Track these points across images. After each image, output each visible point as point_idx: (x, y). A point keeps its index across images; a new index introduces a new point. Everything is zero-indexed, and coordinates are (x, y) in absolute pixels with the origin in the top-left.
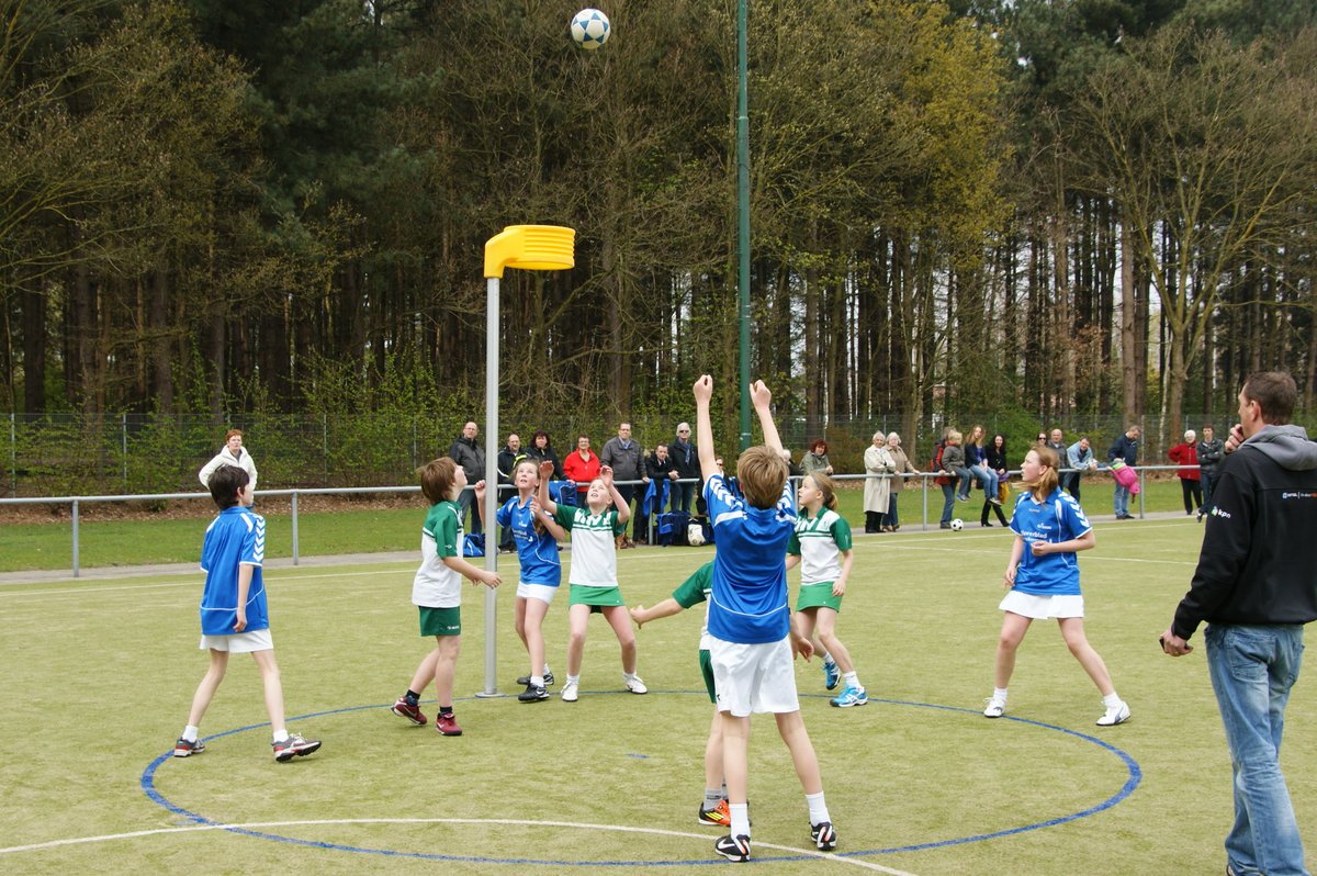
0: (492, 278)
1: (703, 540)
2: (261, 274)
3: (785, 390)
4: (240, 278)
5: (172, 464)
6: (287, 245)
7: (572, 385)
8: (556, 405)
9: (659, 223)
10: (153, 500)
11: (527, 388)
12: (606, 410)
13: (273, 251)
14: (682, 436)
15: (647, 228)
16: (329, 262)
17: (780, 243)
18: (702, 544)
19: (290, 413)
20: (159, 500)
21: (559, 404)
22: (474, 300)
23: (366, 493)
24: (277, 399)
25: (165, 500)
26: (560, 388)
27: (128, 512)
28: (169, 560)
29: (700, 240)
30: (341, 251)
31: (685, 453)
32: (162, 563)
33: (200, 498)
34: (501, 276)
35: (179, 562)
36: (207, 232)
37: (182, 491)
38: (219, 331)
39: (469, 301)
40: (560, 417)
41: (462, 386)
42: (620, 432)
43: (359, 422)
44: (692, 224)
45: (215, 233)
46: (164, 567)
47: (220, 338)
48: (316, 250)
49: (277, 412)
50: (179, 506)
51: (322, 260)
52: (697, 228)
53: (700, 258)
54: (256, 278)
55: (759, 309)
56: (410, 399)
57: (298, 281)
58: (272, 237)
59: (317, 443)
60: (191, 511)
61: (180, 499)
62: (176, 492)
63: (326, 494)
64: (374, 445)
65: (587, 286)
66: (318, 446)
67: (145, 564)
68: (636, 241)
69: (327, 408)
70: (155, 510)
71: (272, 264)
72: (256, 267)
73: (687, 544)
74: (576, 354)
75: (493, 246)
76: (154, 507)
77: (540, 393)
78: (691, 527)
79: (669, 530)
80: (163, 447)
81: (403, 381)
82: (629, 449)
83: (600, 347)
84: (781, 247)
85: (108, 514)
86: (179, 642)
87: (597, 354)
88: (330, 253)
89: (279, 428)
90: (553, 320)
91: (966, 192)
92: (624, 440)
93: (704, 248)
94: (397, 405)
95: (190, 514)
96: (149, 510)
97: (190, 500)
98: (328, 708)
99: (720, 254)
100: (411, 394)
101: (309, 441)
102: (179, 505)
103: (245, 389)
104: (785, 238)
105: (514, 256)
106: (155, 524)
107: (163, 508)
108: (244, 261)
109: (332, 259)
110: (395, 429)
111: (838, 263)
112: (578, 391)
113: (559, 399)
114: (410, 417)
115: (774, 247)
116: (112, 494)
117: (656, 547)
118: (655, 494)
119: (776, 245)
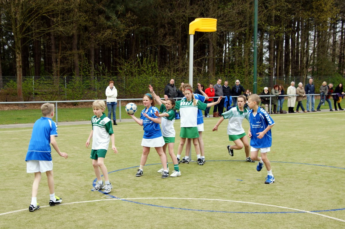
0: (191, 34)
2: (106, 34)
4: (99, 36)
5: (80, 91)
6: (113, 25)
9: (226, 17)
11: (185, 68)
13: (109, 27)
14: (237, 84)
17: (264, 23)
19: (114, 76)
20: (76, 102)
22: (170, 41)
24: (110, 72)
25: (78, 102)
27: (67, 106)
29: (239, 22)
30: (129, 27)
33: (88, 102)
34: (194, 34)
36: (90, 22)
37: (82, 99)
38: (93, 51)
39: (168, 42)
43: (135, 79)
45: (92, 22)
48: (122, 26)
49: (110, 76)
51: (124, 30)
53: (238, 28)
54: (104, 36)
56: (150, 72)
58: (109, 23)
59: (122, 85)
61: (82, 102)
63: (125, 101)
64: (139, 86)
65: (204, 37)
67: (76, 121)
69: (125, 75)
70: (75, 105)
71: (109, 31)
72: (104, 32)
74: (200, 58)
75: (192, 24)
76: (75, 104)
80: (77, 86)
81: (148, 66)
82: (220, 87)
83: (207, 56)
84: (264, 24)
85: (61, 106)
87: (206, 58)
88: (126, 28)
91: (323, 5)
92: (219, 84)
93: (240, 25)
94: (146, 74)
95: (85, 106)
97: (85, 102)
99: (245, 27)
100: (150, 70)
101: (120, 85)
102: (82, 104)
103: (100, 69)
105: (198, 28)
106: (76, 109)
107: (77, 104)
108: (101, 30)
109: (127, 30)
110: (145, 81)
111: (281, 29)
114: (150, 77)
116: (63, 100)
118: (227, 100)
119: (262, 24)
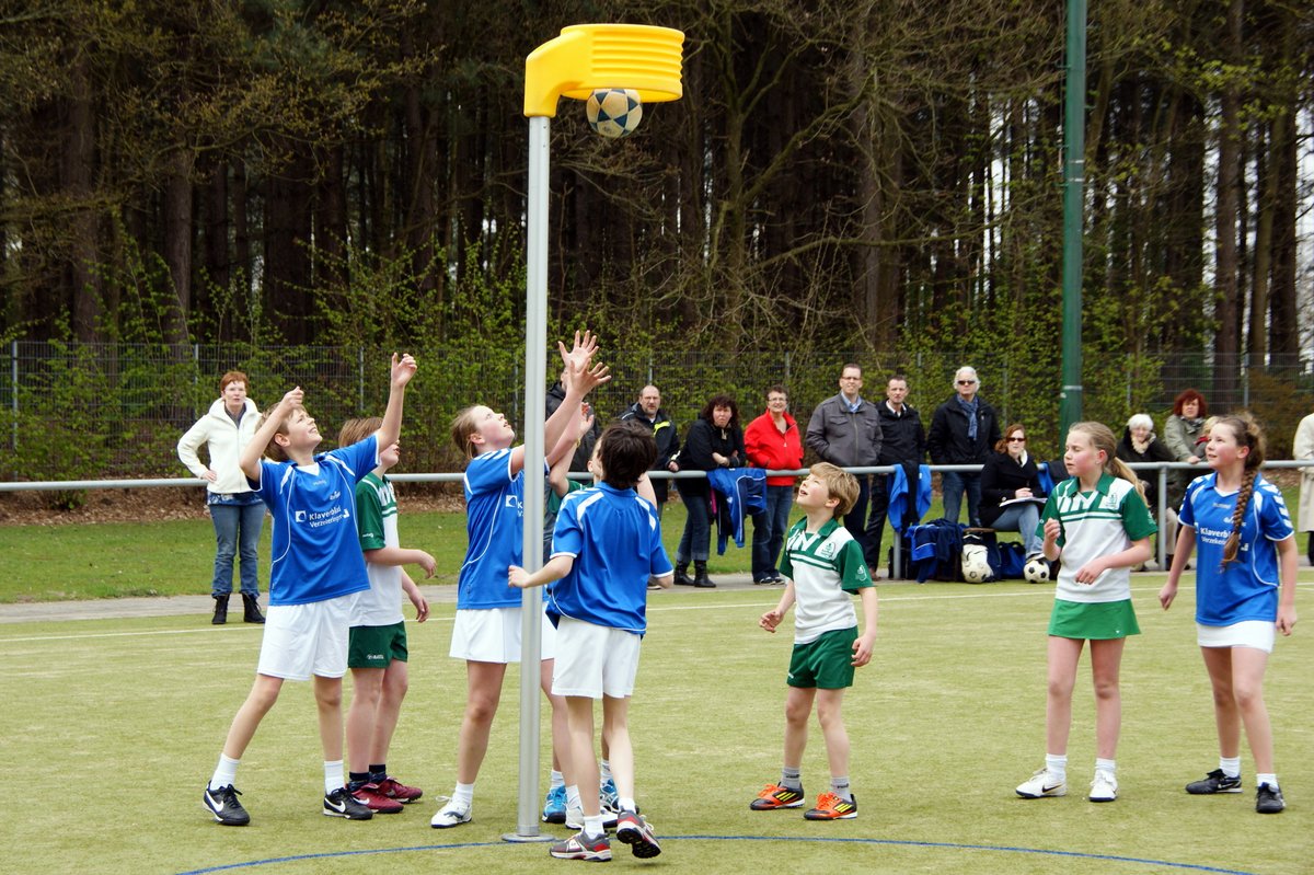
0: (537, 116)
1: (989, 572)
2: (246, 104)
3: (1169, 309)
4: (208, 111)
5: (93, 429)
7: (786, 299)
8: (759, 335)
9: (944, 13)
10: (60, 492)
11: (708, 304)
12: (846, 344)
14: (962, 390)
15: (922, 24)
16: (361, 82)
17: (1167, 46)
18: (986, 580)
19: (297, 344)
20: (71, 492)
21: (763, 332)
23: (429, 483)
24: (275, 319)
25: (81, 490)
26: (766, 304)
27: (17, 510)
28: (62, 594)
29: (1017, 45)
30: (383, 63)
31: (966, 419)
32: (48, 600)
33: (145, 488)
34: (553, 114)
35: (79, 598)
36: (150, 32)
37: (114, 474)
38: (182, 201)
40: (767, 354)
41: (597, 300)
42: (843, 383)
44: (1005, 16)
45: (164, 33)
46: (51, 606)
47: (184, 212)
48: (340, 60)
49: (279, 341)
50: (106, 502)
51: (350, 79)
52: (1013, 23)
54: (234, 112)
55: (1124, 164)
56: (506, 321)
57: (309, 116)
59: (345, 396)
60: (126, 509)
62: (103, 476)
65: (816, 128)
66: (348, 402)
67: (17, 601)
68: (905, 48)
69: (364, 337)
70: (64, 508)
71: (265, 87)
72: (238, 90)
73: (960, 578)
74: (798, 244)
75: (539, 60)
76: (62, 503)
77: (733, 313)
78: (968, 548)
79: (929, 554)
80: (77, 400)
81: (497, 291)
82: (859, 412)
83: (836, 233)
84: (1170, 52)
86: (26, 738)
87: (832, 245)
88: (365, 68)
89: (279, 369)
90: (757, 187)
92: (850, 396)
93: (1024, 59)
94: (484, 332)
95: (124, 514)
96: (53, 508)
97: (127, 490)
98: (242, 858)
99: (1053, 68)
100: (508, 314)
101: (332, 392)
102: (106, 499)
103: (221, 301)
104: (1176, 36)
105: (575, 78)
106: (61, 532)
107: (77, 504)
108: (217, 81)
109: (368, 77)
110: (481, 374)
111: (1275, 81)
112: (799, 312)
113: (763, 323)
114: (506, 353)
115: (1156, 54)
117: (906, 583)
118: (906, 489)
